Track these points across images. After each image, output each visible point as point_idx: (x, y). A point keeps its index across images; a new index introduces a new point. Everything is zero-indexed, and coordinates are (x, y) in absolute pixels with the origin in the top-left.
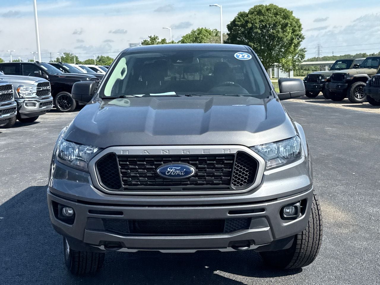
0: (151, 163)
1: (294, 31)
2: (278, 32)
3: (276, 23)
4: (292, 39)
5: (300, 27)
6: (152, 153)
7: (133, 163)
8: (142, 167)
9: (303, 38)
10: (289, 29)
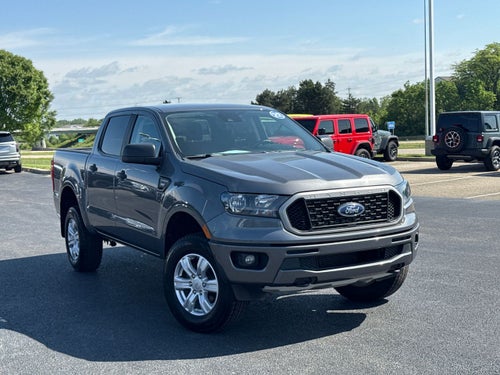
0: (331, 205)
1: (40, 88)
2: (20, 87)
3: (16, 75)
4: (39, 99)
5: (45, 82)
6: (332, 196)
7: (318, 206)
8: (325, 209)
9: (52, 97)
10: (33, 85)
